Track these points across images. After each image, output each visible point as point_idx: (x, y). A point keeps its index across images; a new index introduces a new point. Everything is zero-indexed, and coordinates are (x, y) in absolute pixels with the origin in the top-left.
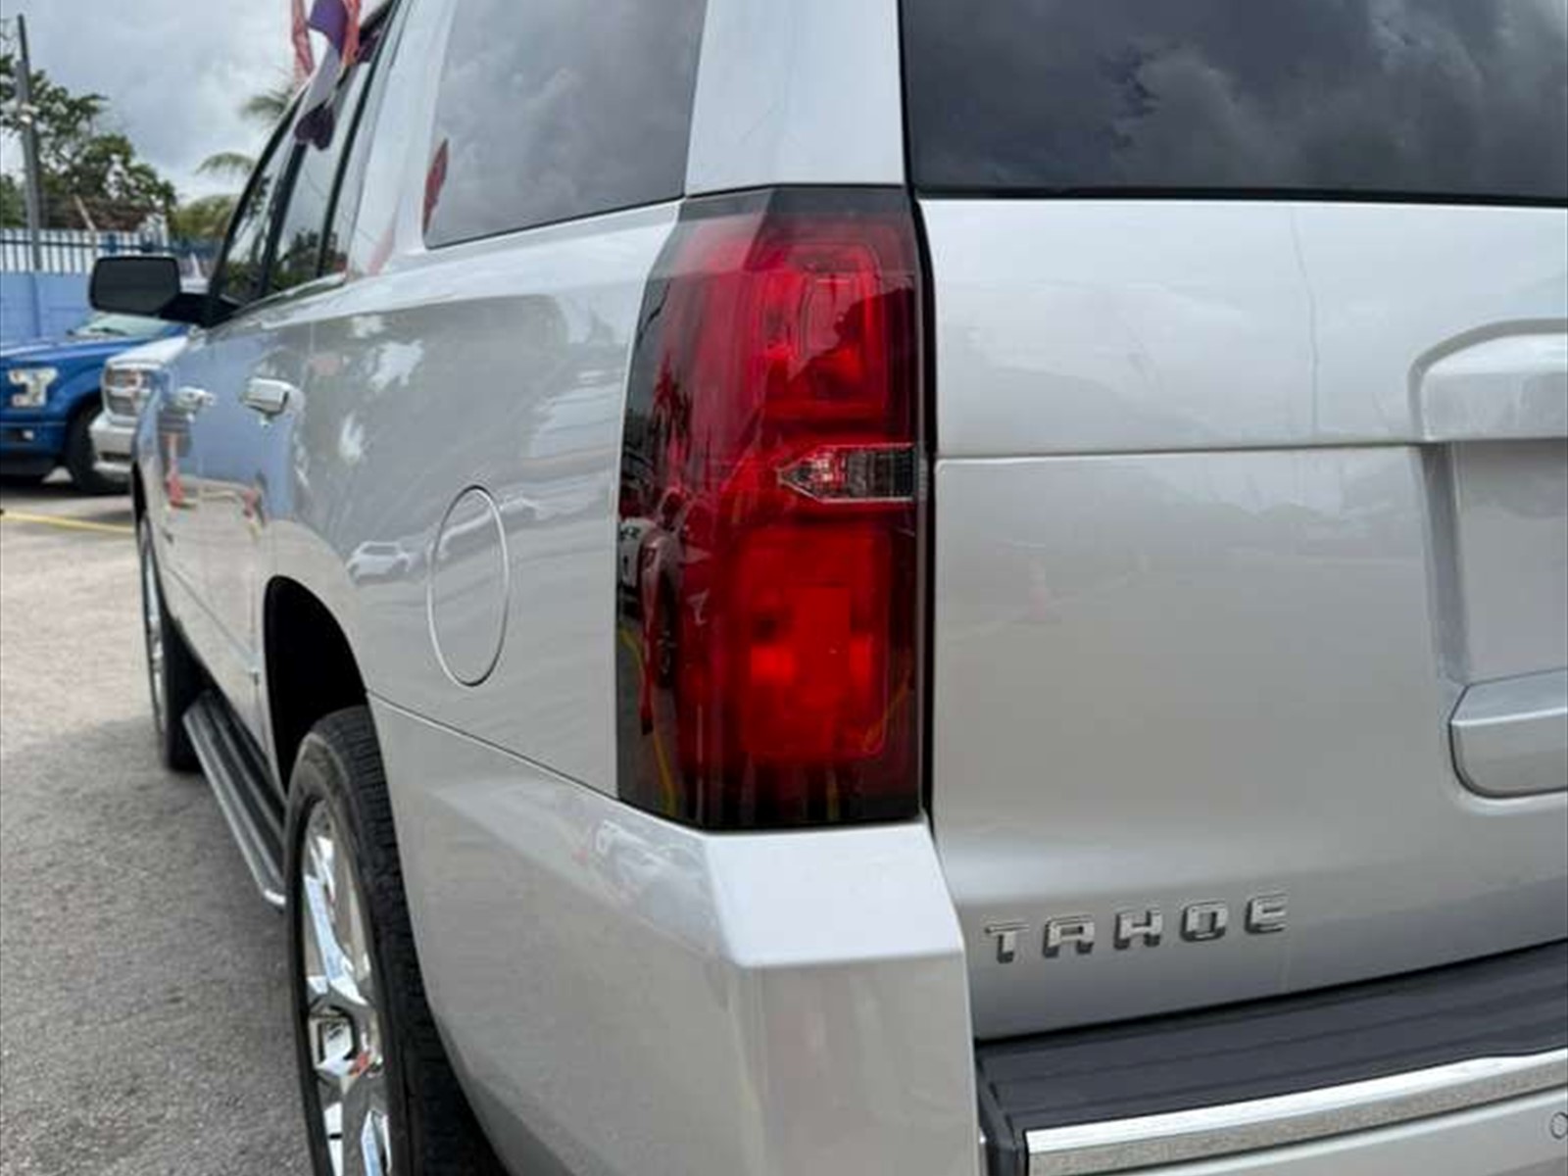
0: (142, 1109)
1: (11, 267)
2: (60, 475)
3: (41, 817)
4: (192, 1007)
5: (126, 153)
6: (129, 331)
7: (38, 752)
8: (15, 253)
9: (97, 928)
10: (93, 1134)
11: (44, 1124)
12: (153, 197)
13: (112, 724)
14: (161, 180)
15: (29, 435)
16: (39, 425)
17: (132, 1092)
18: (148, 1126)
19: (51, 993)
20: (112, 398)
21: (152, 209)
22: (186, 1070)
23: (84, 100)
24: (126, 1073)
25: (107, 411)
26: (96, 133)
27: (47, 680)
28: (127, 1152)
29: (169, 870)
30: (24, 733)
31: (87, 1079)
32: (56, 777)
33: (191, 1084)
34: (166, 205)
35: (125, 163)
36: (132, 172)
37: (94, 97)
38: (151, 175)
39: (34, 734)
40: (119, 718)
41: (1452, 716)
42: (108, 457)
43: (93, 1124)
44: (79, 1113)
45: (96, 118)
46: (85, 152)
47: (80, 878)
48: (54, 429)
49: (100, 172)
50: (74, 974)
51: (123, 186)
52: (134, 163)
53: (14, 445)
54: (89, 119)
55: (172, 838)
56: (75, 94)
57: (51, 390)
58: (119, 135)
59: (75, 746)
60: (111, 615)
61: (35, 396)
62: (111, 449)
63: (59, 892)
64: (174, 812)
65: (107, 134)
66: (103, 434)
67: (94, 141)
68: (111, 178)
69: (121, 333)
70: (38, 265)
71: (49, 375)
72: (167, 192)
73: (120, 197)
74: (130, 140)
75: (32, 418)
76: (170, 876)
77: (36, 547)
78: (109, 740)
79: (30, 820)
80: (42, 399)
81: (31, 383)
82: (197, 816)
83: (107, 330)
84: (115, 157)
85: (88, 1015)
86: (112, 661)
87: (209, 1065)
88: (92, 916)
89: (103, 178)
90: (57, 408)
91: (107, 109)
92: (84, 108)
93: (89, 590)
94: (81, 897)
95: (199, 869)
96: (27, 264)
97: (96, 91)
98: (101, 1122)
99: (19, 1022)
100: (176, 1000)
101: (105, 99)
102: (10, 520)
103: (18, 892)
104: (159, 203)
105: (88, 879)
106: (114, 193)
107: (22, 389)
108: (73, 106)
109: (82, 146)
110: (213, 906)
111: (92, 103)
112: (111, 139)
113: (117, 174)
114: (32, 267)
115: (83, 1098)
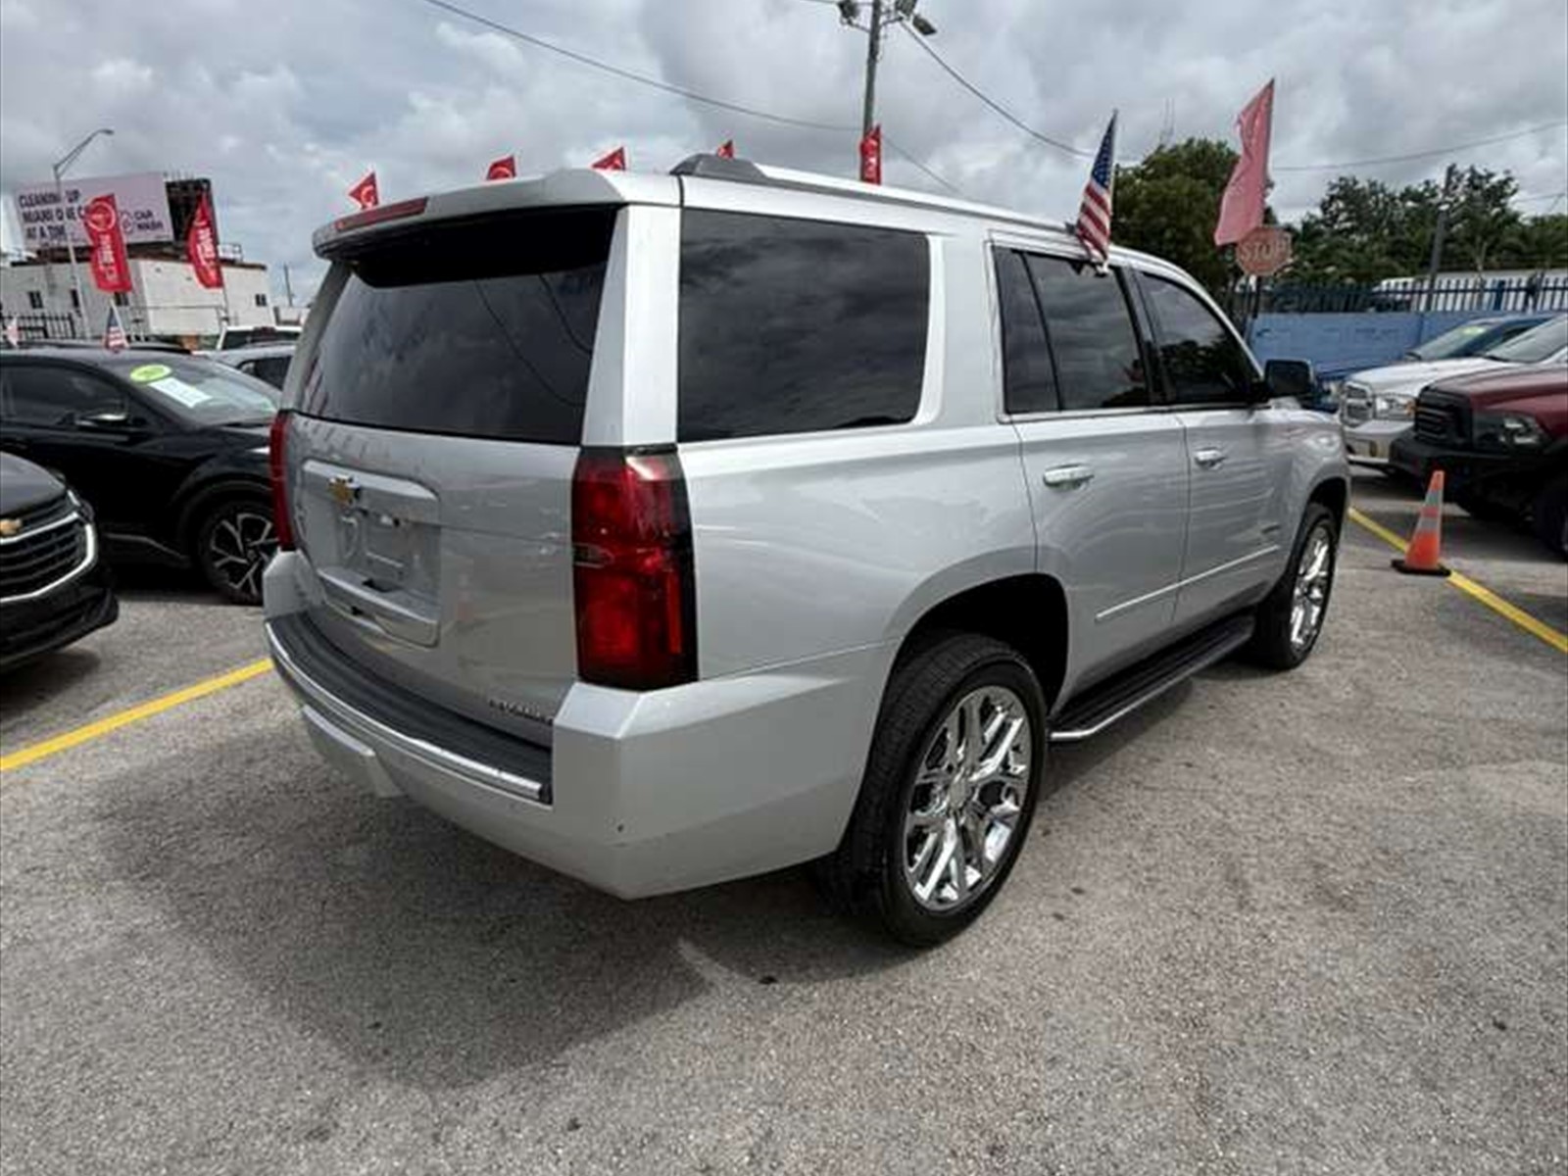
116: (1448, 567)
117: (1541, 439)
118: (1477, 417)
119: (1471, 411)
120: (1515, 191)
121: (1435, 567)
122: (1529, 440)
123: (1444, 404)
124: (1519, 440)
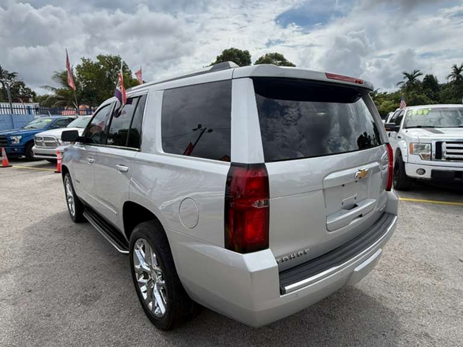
0: (98, 290)
1: (3, 113)
2: (23, 157)
3: (52, 235)
4: (100, 270)
5: (23, 85)
6: (37, 127)
7: (45, 221)
8: (4, 111)
9: (74, 257)
10: (90, 296)
11: (80, 296)
12: (30, 95)
13: (58, 213)
14: (32, 91)
15: (16, 149)
16: (18, 148)
17: (94, 287)
18: (100, 294)
19: (70, 271)
20: (37, 143)
21: (30, 97)
22: (103, 282)
23: (12, 74)
24: (92, 284)
25: (35, 145)
26: (16, 81)
27: (39, 205)
28: (98, 299)
29: (83, 243)
30: (40, 217)
31: (85, 286)
32: (51, 225)
33: (105, 285)
34: (33, 96)
35: (23, 87)
36: (25, 89)
37: (15, 73)
38: (30, 90)
39: (42, 217)
40: (59, 212)
41: (326, 222)
42: (36, 154)
43: (89, 295)
44: (86, 293)
45: (15, 77)
46: (13, 85)
47: (66, 246)
48: (22, 148)
49: (18, 89)
50: (73, 267)
51: (23, 92)
52: (25, 87)
53: (13, 152)
54: (14, 77)
55: (81, 237)
56: (10, 72)
57: (21, 140)
58: (21, 81)
59: (52, 219)
60: (48, 189)
61: (17, 142)
62: (37, 153)
63: (63, 250)
64: (80, 231)
65: (18, 81)
66: (35, 150)
67: (15, 82)
68: (20, 90)
69: (35, 128)
70: (12, 113)
71: (20, 137)
72: (34, 94)
73: (23, 94)
74: (24, 82)
75: (16, 146)
76: (84, 245)
77: (23, 174)
78: (59, 217)
79: (50, 236)
80: (18, 142)
81: (16, 139)
82: (84, 232)
83: (32, 127)
84: (21, 86)
85: (79, 274)
86: (52, 199)
87: (107, 280)
88: (72, 255)
89: (18, 90)
90: (22, 144)
91: (17, 76)
92: (12, 75)
93: (40, 183)
94: (68, 251)
95: (90, 242)
96: (9, 112)
97: (15, 72)
98: (91, 294)
99: (66, 277)
100: (96, 269)
101: (17, 73)
102: (14, 168)
103: (54, 251)
104: (32, 96)
105: (68, 247)
106: (21, 93)
107: (14, 140)
108: (10, 75)
109: (13, 83)
110: (95, 250)
111: (14, 74)
112: (19, 82)
113: (22, 89)
114: (11, 113)
115: (85, 290)
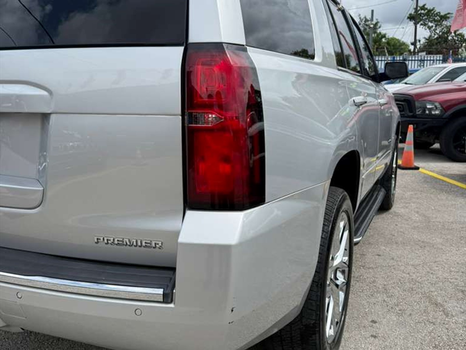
116: (418, 166)
117: (441, 111)
118: (417, 104)
119: (414, 101)
120: (380, 27)
121: (413, 166)
122: (437, 112)
123: (402, 99)
124: (433, 113)
